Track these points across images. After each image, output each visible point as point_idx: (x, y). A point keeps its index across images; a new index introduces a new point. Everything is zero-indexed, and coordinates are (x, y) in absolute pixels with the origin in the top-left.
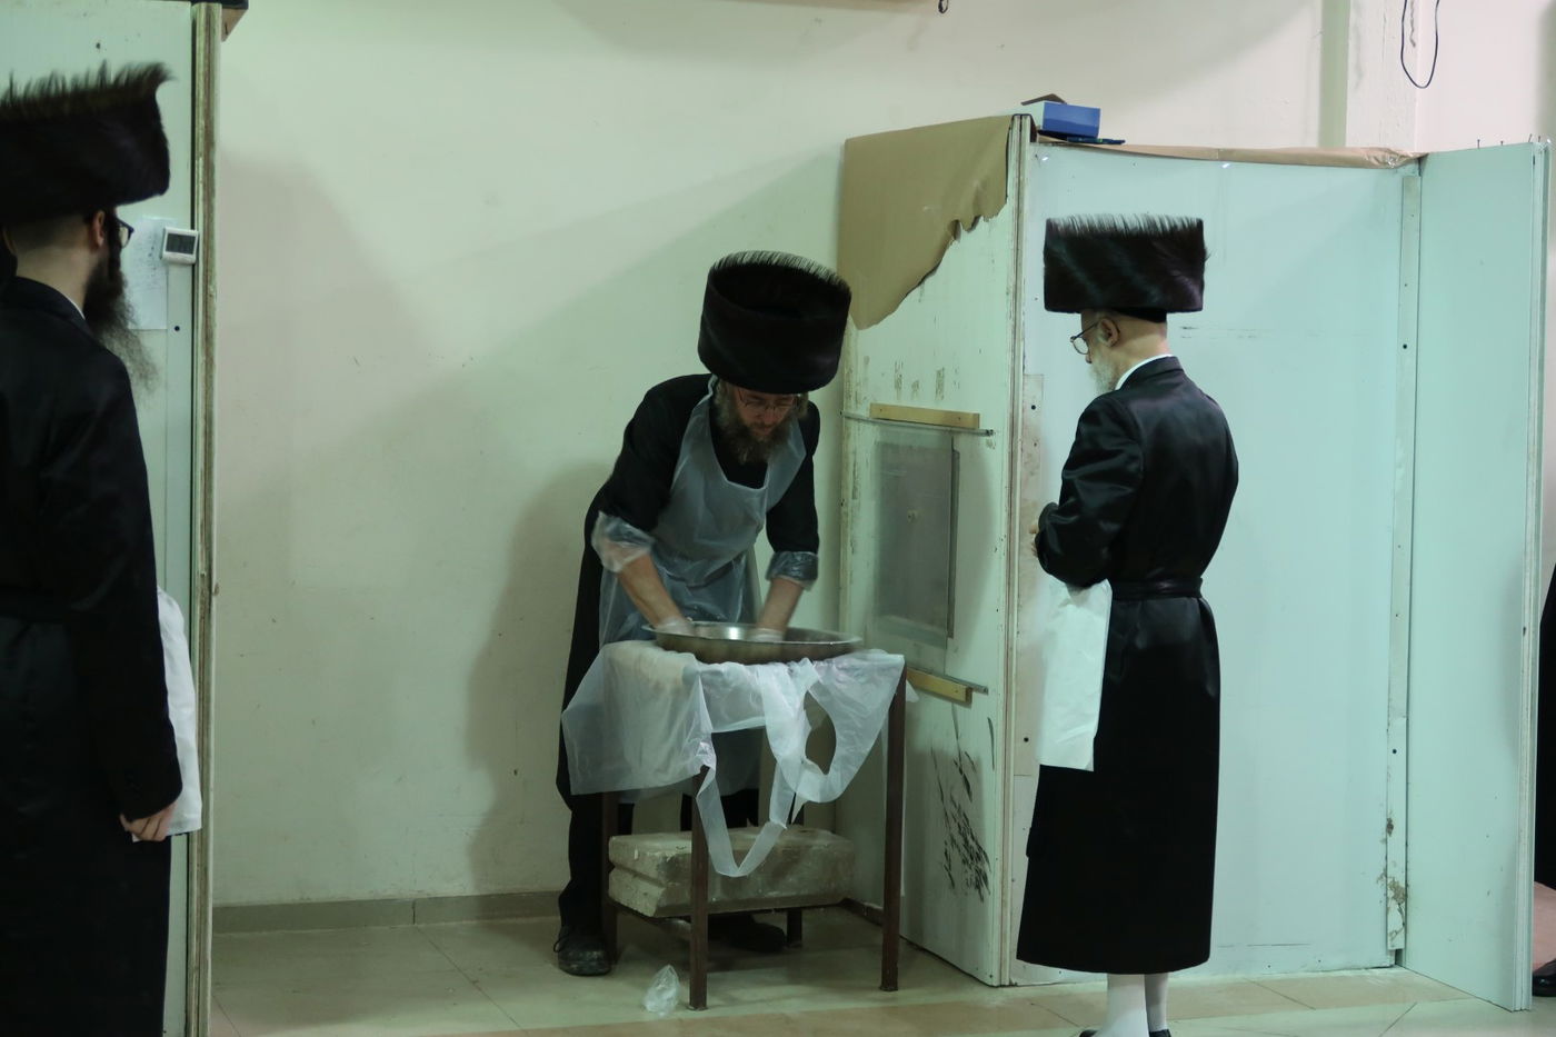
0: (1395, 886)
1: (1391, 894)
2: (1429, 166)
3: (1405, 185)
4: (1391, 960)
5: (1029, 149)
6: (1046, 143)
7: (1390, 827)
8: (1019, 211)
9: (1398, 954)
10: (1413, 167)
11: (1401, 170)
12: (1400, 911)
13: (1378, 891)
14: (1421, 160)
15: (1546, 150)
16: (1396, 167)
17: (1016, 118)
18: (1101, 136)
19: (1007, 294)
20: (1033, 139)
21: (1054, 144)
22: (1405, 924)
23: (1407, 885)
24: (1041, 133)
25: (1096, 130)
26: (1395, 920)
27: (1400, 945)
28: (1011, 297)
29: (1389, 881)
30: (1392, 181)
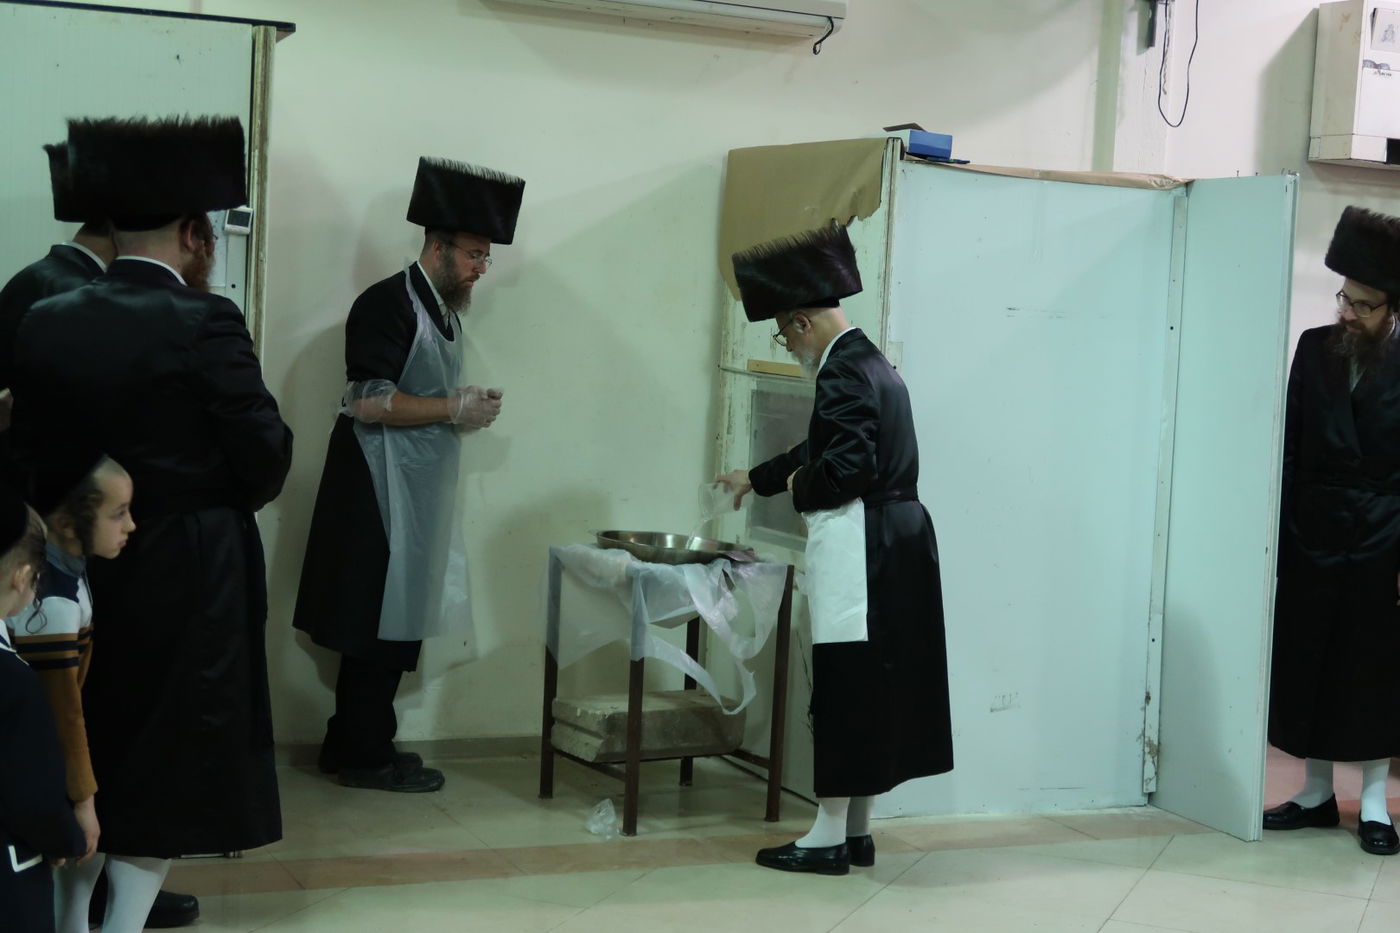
0: (1150, 744)
1: (1147, 750)
2: (1195, 189)
3: (1176, 203)
4: (1144, 800)
5: (899, 165)
6: (911, 161)
7: (1148, 698)
8: (890, 214)
9: (1150, 795)
10: (1182, 190)
11: (1174, 192)
12: (1153, 762)
13: (1138, 747)
14: (1188, 184)
15: (1295, 181)
16: (1170, 190)
17: (891, 142)
18: (953, 157)
19: (879, 278)
20: (902, 158)
21: (917, 162)
22: (1156, 773)
23: (1159, 743)
24: (908, 153)
25: (949, 152)
26: (1150, 770)
27: (1152, 788)
28: (882, 280)
29: (1146, 739)
30: (1167, 200)
